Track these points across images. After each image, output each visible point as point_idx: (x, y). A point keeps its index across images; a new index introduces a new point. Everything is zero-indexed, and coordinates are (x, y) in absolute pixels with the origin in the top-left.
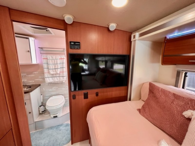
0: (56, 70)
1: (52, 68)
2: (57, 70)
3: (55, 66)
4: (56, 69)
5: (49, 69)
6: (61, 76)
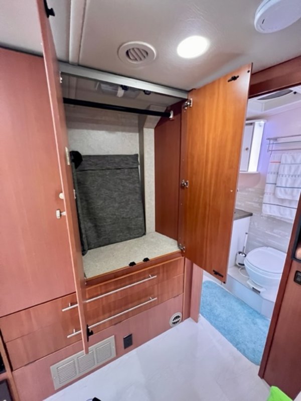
3: (294, 182)
5: (277, 187)
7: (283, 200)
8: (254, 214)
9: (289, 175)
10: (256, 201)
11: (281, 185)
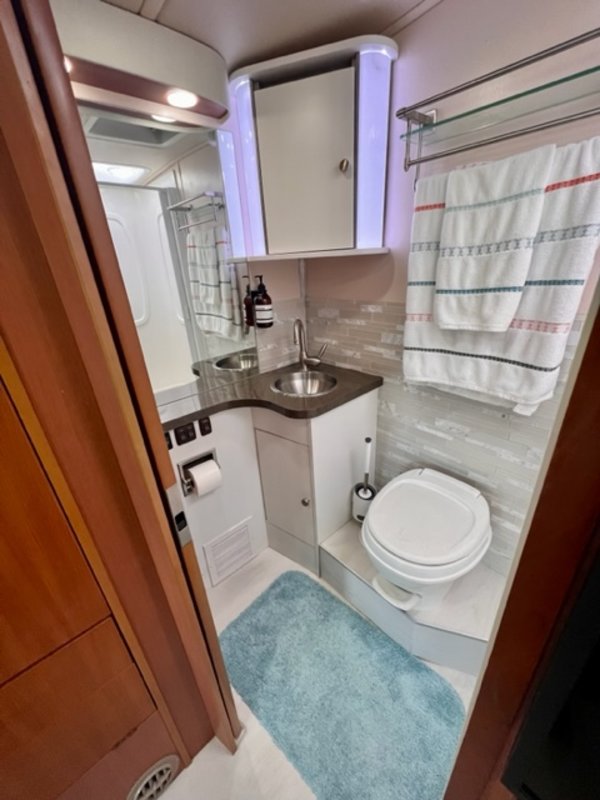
0: (481, 304)
1: (456, 286)
2: (497, 302)
3: (485, 270)
4: (490, 296)
5: (438, 291)
6: (514, 354)
7: (454, 334)
8: (386, 380)
9: (470, 249)
10: (389, 341)
11: (448, 285)
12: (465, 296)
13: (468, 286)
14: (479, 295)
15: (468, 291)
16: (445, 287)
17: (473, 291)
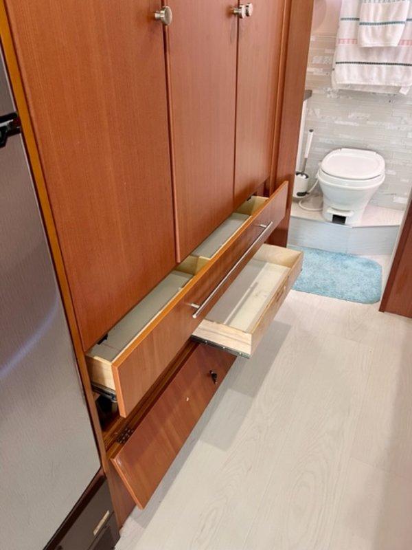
0: (385, 32)
1: (372, 21)
2: (394, 29)
4: (390, 26)
5: (361, 24)
6: (400, 60)
8: (314, 92)
11: (368, 20)
12: (376, 27)
13: (378, 21)
14: (384, 26)
15: (378, 24)
16: (366, 21)
17: (381, 24)
